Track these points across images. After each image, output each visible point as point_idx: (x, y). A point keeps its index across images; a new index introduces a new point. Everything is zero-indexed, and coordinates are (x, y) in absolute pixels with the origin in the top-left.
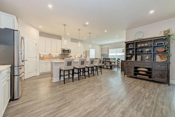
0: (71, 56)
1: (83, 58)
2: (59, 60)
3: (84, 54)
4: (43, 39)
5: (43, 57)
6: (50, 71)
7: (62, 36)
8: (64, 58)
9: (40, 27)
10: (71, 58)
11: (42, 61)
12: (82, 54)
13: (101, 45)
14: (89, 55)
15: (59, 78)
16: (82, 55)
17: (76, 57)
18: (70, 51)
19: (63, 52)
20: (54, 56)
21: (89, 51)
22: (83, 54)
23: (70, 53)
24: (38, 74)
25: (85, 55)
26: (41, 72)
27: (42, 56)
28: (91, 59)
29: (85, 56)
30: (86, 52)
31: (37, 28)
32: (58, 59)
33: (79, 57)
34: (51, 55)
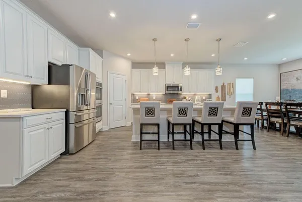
0: (184, 98)
1: (214, 100)
3: (217, 91)
4: (137, 72)
5: (139, 99)
7: (166, 63)
8: (171, 102)
9: (129, 55)
10: (184, 101)
12: (210, 93)
13: (280, 66)
14: (233, 94)
16: (210, 95)
17: (196, 98)
18: (181, 86)
19: (167, 91)
20: (154, 98)
21: (233, 85)
22: (213, 91)
23: (181, 91)
24: (129, 124)
25: (220, 94)
27: (137, 98)
28: (240, 104)
29: (220, 96)
30: (223, 87)
33: (204, 98)
34: (151, 96)
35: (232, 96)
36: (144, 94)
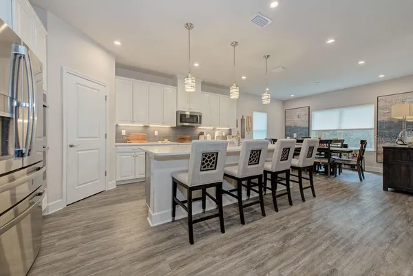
0: (202, 134)
2: (169, 143)
3: (237, 126)
4: (127, 83)
5: (128, 134)
6: (144, 176)
7: (178, 76)
10: (202, 138)
11: (123, 147)
12: (231, 128)
13: (284, 102)
14: (250, 129)
15: (170, 210)
16: (231, 130)
17: (217, 134)
18: (201, 116)
19: (181, 121)
20: (156, 133)
21: (250, 119)
22: (233, 126)
23: (200, 123)
24: (112, 186)
25: (239, 129)
26: (119, 179)
27: (124, 132)
29: (240, 132)
30: (242, 120)
31: (109, 52)
32: (166, 140)
33: (224, 134)
34: (149, 129)
35: (250, 132)
36: (139, 125)
